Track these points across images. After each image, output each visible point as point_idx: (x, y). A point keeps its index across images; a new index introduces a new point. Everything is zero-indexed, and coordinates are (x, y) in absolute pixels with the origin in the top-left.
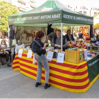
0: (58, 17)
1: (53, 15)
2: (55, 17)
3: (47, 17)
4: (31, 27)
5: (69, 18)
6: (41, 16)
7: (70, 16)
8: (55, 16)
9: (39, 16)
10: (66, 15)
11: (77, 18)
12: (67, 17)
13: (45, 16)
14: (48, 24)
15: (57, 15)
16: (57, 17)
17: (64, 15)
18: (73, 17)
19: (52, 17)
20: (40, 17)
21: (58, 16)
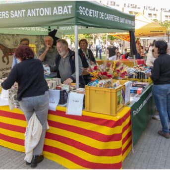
0: (67, 11)
1: (55, 8)
2: (60, 12)
3: (42, 11)
4: (13, 35)
5: (92, 14)
6: (29, 10)
7: (93, 11)
8: (61, 10)
9: (24, 11)
10: (84, 8)
11: (106, 16)
12: (88, 12)
13: (37, 9)
14: (49, 30)
15: (65, 7)
16: (64, 11)
17: (80, 7)
18: (99, 13)
19: (54, 12)
20: (26, 13)
21: (68, 9)
